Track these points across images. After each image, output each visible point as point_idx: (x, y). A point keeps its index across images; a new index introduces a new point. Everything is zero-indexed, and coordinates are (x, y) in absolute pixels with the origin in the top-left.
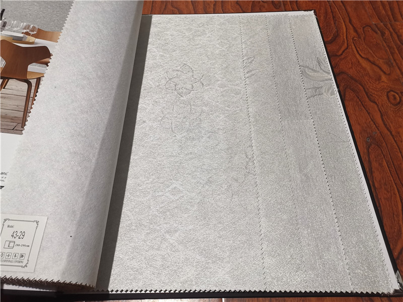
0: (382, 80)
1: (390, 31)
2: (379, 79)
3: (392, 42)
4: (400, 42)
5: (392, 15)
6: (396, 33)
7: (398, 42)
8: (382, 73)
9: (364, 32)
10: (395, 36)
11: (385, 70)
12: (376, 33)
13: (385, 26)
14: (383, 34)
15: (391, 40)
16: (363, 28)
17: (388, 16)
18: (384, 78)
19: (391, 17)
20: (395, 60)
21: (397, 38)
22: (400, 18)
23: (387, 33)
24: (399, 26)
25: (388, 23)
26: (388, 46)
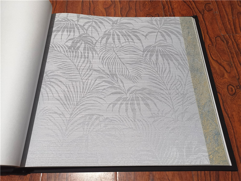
0: (225, 77)
1: (232, 41)
2: (223, 76)
3: (233, 49)
4: (238, 49)
5: (235, 29)
6: (236, 42)
7: (237, 49)
8: (225, 72)
9: (216, 41)
10: (235, 45)
11: (227, 70)
12: (223, 42)
13: (229, 37)
14: (228, 43)
15: (233, 48)
16: (215, 38)
17: (232, 29)
18: (226, 75)
19: (234, 30)
20: (234, 62)
21: (236, 46)
22: (239, 31)
23: (230, 42)
24: (238, 37)
25: (231, 35)
26: (230, 52)
